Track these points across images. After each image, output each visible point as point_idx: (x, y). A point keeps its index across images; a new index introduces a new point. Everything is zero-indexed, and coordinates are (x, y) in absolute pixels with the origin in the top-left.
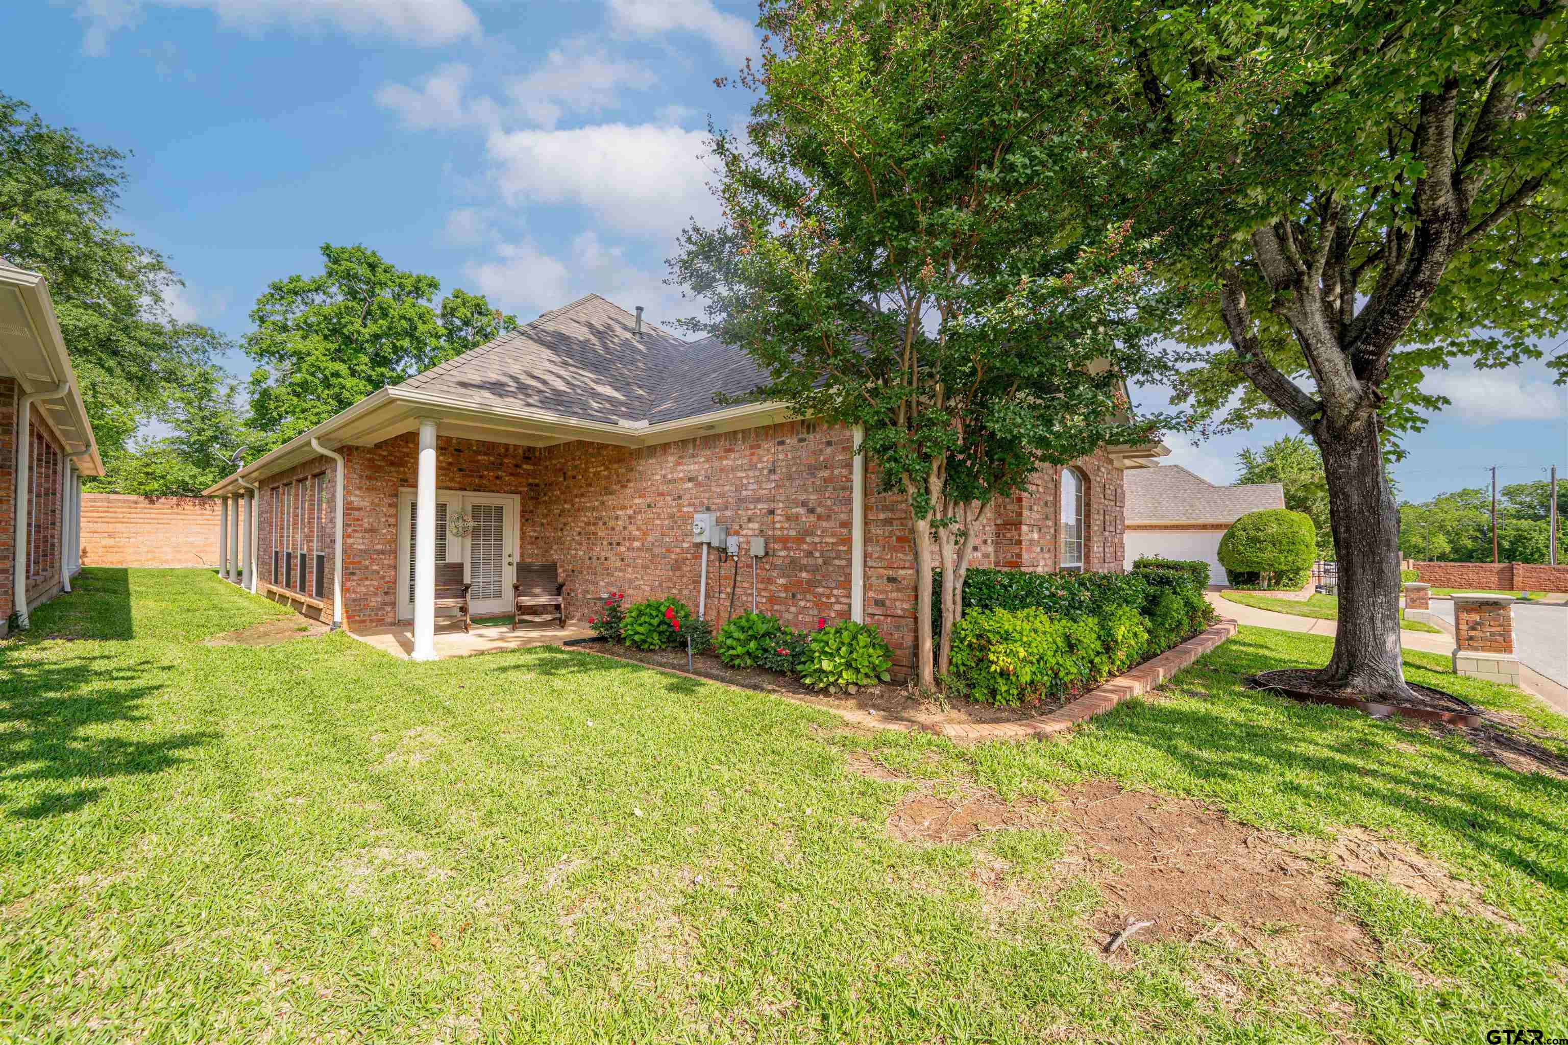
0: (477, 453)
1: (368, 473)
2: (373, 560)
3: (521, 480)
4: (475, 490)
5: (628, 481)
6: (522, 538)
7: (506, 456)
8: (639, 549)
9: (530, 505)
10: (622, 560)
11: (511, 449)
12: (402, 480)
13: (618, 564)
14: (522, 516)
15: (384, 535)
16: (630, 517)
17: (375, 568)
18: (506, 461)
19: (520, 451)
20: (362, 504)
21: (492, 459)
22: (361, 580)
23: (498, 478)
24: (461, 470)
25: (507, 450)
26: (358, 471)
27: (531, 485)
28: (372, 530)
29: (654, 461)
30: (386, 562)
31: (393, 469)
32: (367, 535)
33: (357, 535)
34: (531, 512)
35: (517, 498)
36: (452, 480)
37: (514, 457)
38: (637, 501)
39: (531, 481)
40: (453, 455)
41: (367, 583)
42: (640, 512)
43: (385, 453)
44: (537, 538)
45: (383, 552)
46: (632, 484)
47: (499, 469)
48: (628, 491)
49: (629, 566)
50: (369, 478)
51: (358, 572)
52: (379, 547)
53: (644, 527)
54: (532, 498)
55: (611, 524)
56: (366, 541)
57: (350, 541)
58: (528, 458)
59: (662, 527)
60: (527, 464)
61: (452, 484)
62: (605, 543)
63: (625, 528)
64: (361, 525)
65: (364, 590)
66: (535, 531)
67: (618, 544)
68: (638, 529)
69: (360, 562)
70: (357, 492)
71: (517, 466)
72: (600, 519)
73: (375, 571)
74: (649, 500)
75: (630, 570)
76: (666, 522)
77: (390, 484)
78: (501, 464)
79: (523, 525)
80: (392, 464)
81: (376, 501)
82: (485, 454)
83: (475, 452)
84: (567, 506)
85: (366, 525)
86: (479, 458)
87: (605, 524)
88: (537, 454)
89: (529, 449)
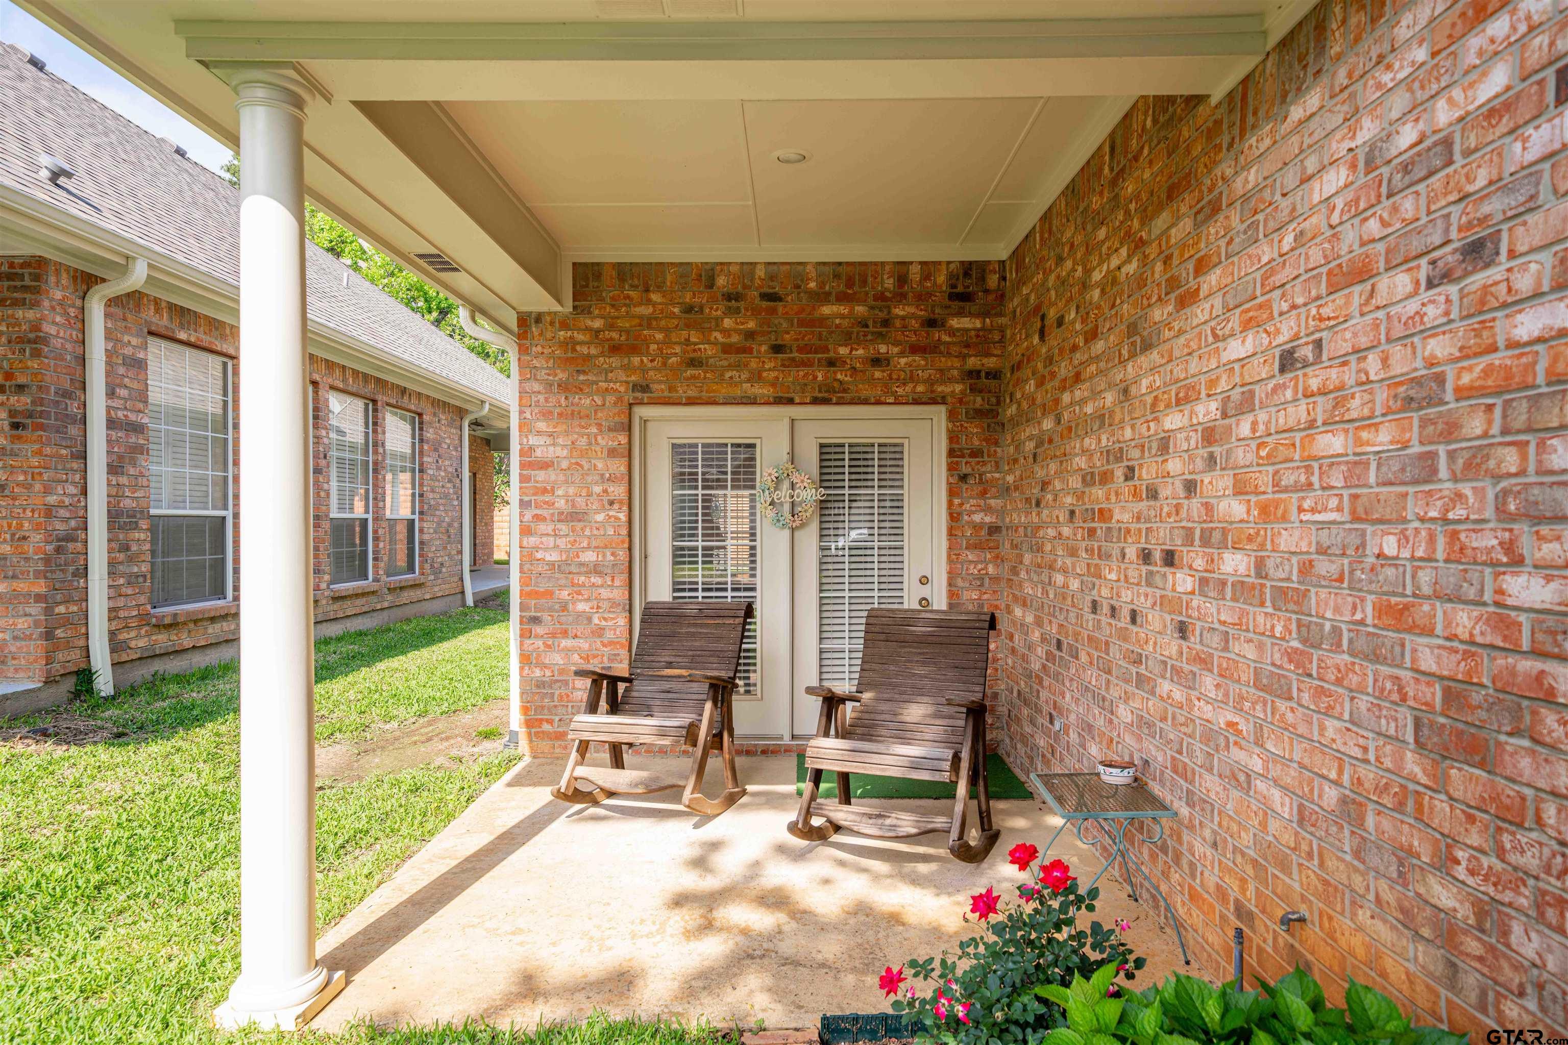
0: (822, 297)
1: (562, 375)
2: (577, 589)
3: (944, 362)
4: (816, 401)
5: (1202, 267)
6: (951, 533)
7: (901, 297)
8: (1242, 589)
9: (974, 434)
10: (1183, 630)
11: (915, 273)
12: (636, 387)
13: (1172, 646)
14: (951, 468)
15: (600, 526)
16: (1209, 436)
17: (581, 607)
18: (899, 311)
19: (941, 279)
20: (551, 453)
21: (860, 309)
22: (553, 635)
23: (876, 362)
24: (777, 349)
25: (902, 280)
26: (542, 374)
27: (973, 374)
28: (574, 516)
29: (1313, 100)
30: (605, 593)
31: (615, 361)
32: (564, 528)
33: (543, 527)
34: (976, 453)
35: (939, 413)
36: (756, 377)
37: (921, 298)
38: (1236, 349)
39: (973, 362)
40: (756, 312)
41: (566, 643)
42: (1247, 404)
43: (597, 324)
44: (994, 530)
45: (596, 569)
46: (1213, 278)
47: (881, 337)
48: (1200, 312)
49: (1204, 661)
50: (564, 387)
51: (546, 617)
52: (589, 557)
53: (1264, 479)
54: (979, 413)
55: (1147, 473)
56: (561, 542)
57: (532, 540)
58: (965, 297)
59: (1358, 465)
60: (960, 313)
61: (758, 390)
62: (1131, 552)
63: (1190, 487)
64: (551, 504)
65: (557, 659)
66: (988, 510)
67: (1170, 559)
68: (1240, 490)
69: (549, 594)
70: (542, 425)
71: (931, 323)
72: (1119, 456)
73: (579, 615)
74: (1286, 330)
75: (1208, 682)
76: (1384, 438)
77: (610, 399)
78: (886, 323)
79: (952, 493)
80: (615, 349)
81: (583, 441)
82: (842, 298)
83: (812, 294)
84: (1048, 424)
85: (561, 504)
86: (826, 310)
87: (1130, 473)
88: (993, 281)
89: (968, 268)
